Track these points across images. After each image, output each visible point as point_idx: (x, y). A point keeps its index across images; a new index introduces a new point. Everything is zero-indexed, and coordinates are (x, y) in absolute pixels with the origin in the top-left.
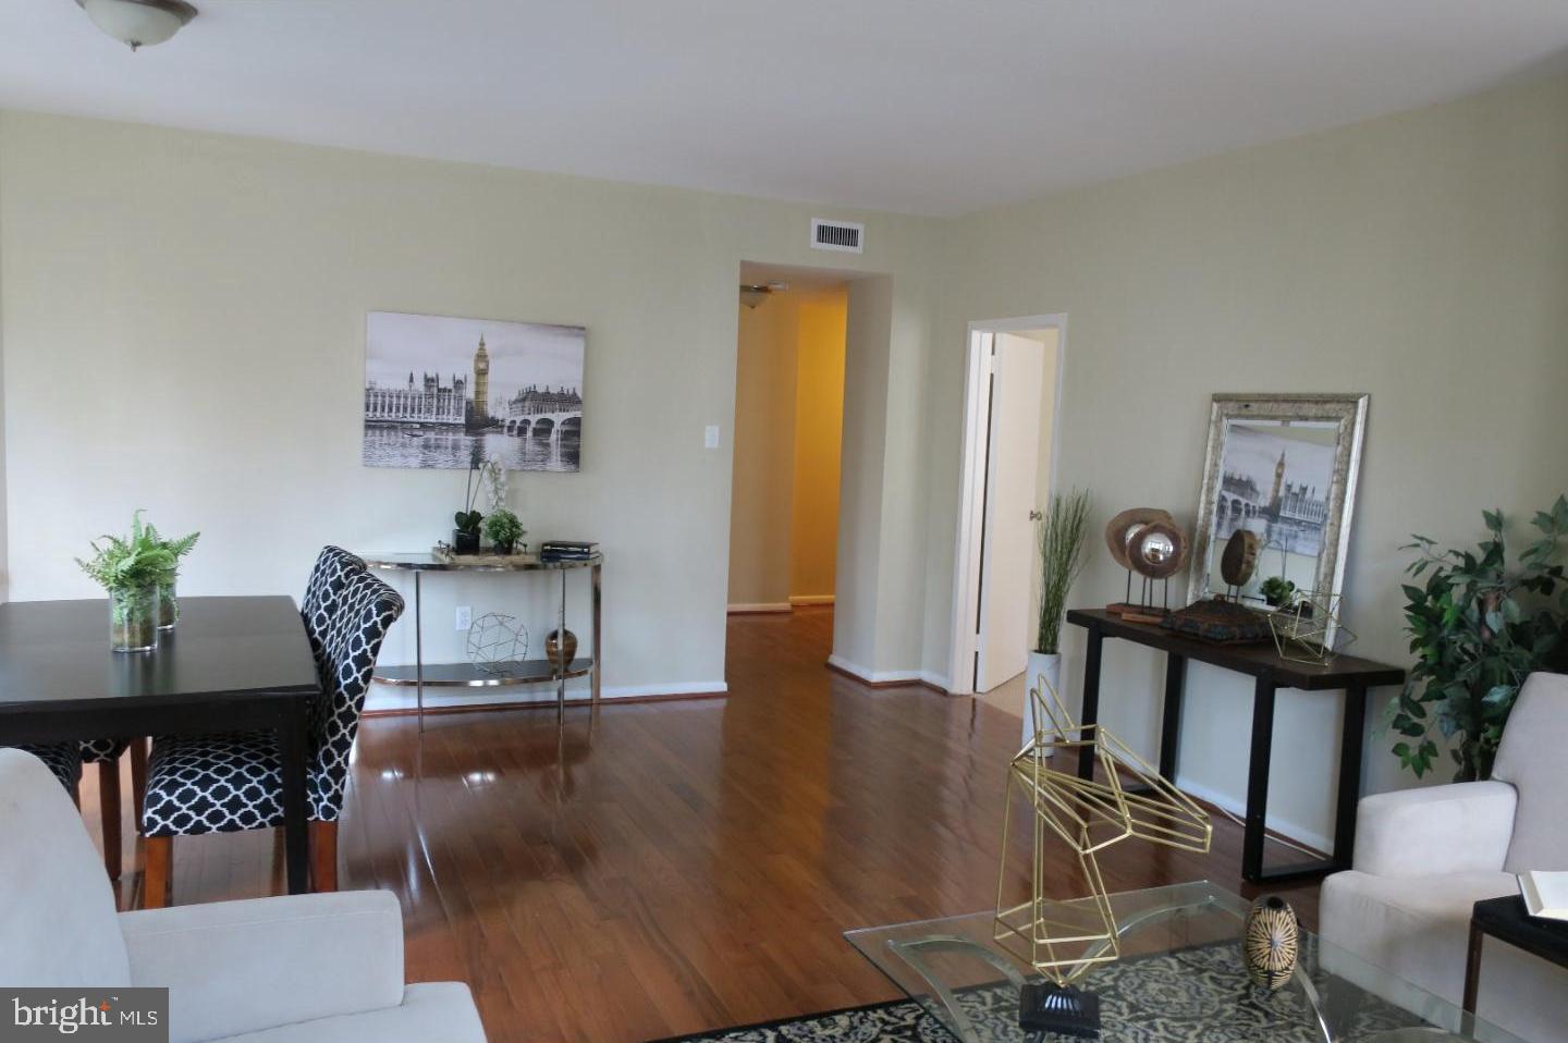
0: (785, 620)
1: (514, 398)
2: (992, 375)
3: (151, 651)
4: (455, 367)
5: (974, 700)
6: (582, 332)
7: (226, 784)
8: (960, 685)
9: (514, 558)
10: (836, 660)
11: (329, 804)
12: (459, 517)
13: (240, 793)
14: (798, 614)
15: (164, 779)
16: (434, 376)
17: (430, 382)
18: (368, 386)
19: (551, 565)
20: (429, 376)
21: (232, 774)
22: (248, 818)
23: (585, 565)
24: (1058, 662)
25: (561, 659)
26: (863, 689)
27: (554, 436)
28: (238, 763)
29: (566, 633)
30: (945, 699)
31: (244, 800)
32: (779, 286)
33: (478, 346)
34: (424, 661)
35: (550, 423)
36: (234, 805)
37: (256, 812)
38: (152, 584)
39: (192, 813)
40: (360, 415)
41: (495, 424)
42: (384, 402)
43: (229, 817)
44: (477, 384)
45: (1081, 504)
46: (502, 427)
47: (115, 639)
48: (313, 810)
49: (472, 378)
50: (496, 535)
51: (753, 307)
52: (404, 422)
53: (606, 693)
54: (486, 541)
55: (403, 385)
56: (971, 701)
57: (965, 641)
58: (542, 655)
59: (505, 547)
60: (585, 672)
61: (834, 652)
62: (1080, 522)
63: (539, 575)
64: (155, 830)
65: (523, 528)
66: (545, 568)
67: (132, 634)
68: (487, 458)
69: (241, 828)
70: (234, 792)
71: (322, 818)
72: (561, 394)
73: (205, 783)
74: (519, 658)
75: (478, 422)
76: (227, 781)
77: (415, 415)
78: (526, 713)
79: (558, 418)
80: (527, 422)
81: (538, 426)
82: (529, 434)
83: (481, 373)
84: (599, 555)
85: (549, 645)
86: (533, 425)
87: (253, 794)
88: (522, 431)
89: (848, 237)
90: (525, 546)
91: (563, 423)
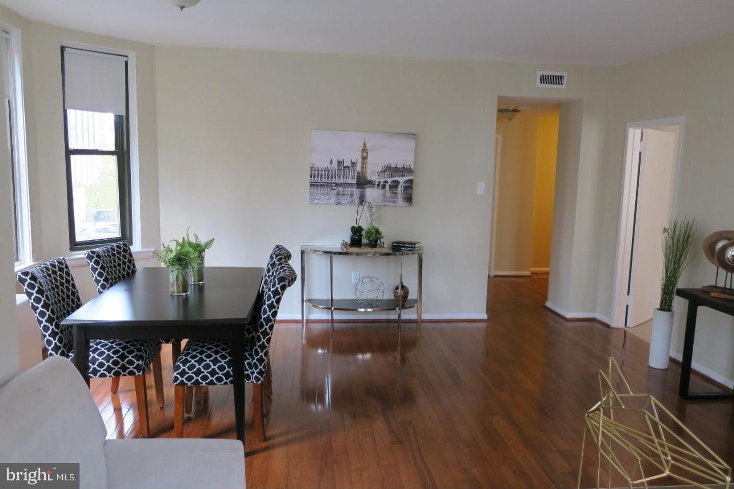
0: (528, 280)
1: (380, 170)
2: (640, 153)
3: (186, 295)
4: (351, 155)
5: (625, 331)
6: (414, 136)
7: (209, 363)
8: (617, 322)
9: (377, 250)
10: (549, 304)
11: (257, 375)
12: (353, 229)
13: (216, 367)
14: (535, 277)
15: (183, 358)
16: (342, 160)
17: (340, 163)
18: (311, 166)
19: (397, 253)
20: (340, 160)
21: (213, 358)
22: (219, 379)
23: (414, 253)
24: (672, 316)
25: (401, 299)
26: (562, 321)
27: (399, 189)
28: (216, 353)
29: (403, 287)
30: (607, 329)
31: (218, 371)
32: (523, 108)
33: (363, 145)
34: (335, 298)
35: (398, 182)
36: (213, 373)
37: (223, 377)
38: (186, 263)
39: (194, 375)
40: (308, 180)
41: (370, 183)
42: (319, 173)
43: (211, 378)
44: (362, 163)
45: (689, 226)
46: (374, 184)
47: (171, 289)
48: (250, 377)
49: (360, 161)
50: (369, 238)
51: (510, 120)
52: (328, 183)
53: (425, 317)
54: (364, 241)
55: (327, 165)
56: (623, 332)
57: (621, 299)
58: (392, 297)
59: (374, 244)
60: (413, 306)
61: (548, 299)
62: (688, 238)
63: (392, 258)
64: (178, 382)
65: (383, 234)
66: (395, 254)
67: (178, 287)
68: (366, 200)
69: (217, 384)
70: (213, 367)
71: (255, 382)
72: (403, 168)
73: (200, 361)
74: (380, 298)
75: (363, 183)
76: (210, 361)
77: (333, 179)
78: (385, 324)
79: (402, 180)
80: (386, 182)
81: (392, 184)
82: (388, 188)
83: (364, 158)
84: (421, 248)
85: (395, 293)
86: (389, 183)
87: (222, 368)
88: (384, 187)
89: (558, 80)
90: (383, 243)
91: (404, 182)
